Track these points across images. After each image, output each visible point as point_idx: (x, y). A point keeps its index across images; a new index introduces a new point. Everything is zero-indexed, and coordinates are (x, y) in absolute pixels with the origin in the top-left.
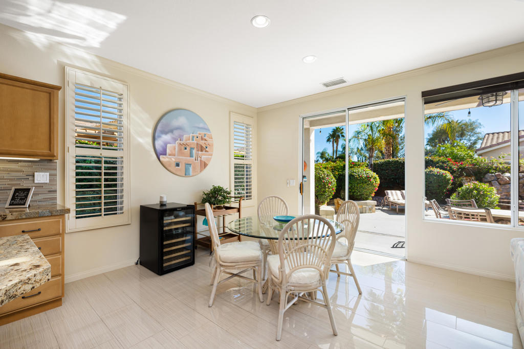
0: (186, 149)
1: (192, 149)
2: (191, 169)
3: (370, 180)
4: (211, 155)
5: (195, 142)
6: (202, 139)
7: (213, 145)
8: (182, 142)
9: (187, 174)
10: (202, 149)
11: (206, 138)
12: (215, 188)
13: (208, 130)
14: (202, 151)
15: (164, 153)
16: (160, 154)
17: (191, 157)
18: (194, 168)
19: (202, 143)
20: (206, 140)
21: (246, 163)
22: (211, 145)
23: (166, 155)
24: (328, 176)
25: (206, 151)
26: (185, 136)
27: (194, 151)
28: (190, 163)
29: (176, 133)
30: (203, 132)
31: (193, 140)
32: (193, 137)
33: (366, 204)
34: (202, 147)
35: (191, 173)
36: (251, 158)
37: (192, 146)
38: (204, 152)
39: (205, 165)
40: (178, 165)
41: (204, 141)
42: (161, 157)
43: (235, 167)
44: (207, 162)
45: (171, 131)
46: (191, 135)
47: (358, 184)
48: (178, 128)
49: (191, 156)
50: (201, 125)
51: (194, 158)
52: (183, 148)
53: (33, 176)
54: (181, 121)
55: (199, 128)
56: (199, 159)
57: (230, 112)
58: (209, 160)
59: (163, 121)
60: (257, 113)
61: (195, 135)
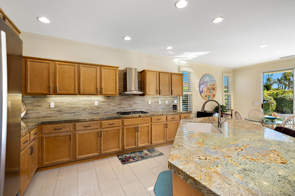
1: (210, 89)
2: (210, 97)
4: (216, 92)
5: (211, 87)
6: (213, 85)
8: (207, 87)
10: (213, 89)
11: (215, 84)
13: (215, 81)
14: (213, 90)
16: (201, 92)
17: (210, 93)
19: (213, 87)
21: (230, 94)
22: (216, 88)
23: (203, 93)
24: (270, 99)
25: (215, 90)
26: (208, 85)
27: (211, 90)
28: (210, 95)
29: (206, 84)
32: (211, 85)
34: (213, 88)
36: (231, 92)
38: (214, 91)
39: (215, 96)
40: (206, 96)
42: (201, 94)
43: (225, 96)
45: (204, 83)
48: (206, 82)
50: (213, 80)
52: (208, 89)
53: (174, 101)
54: (207, 79)
56: (213, 93)
57: (222, 72)
58: (216, 94)
59: (202, 80)
60: (233, 71)
61: (211, 84)
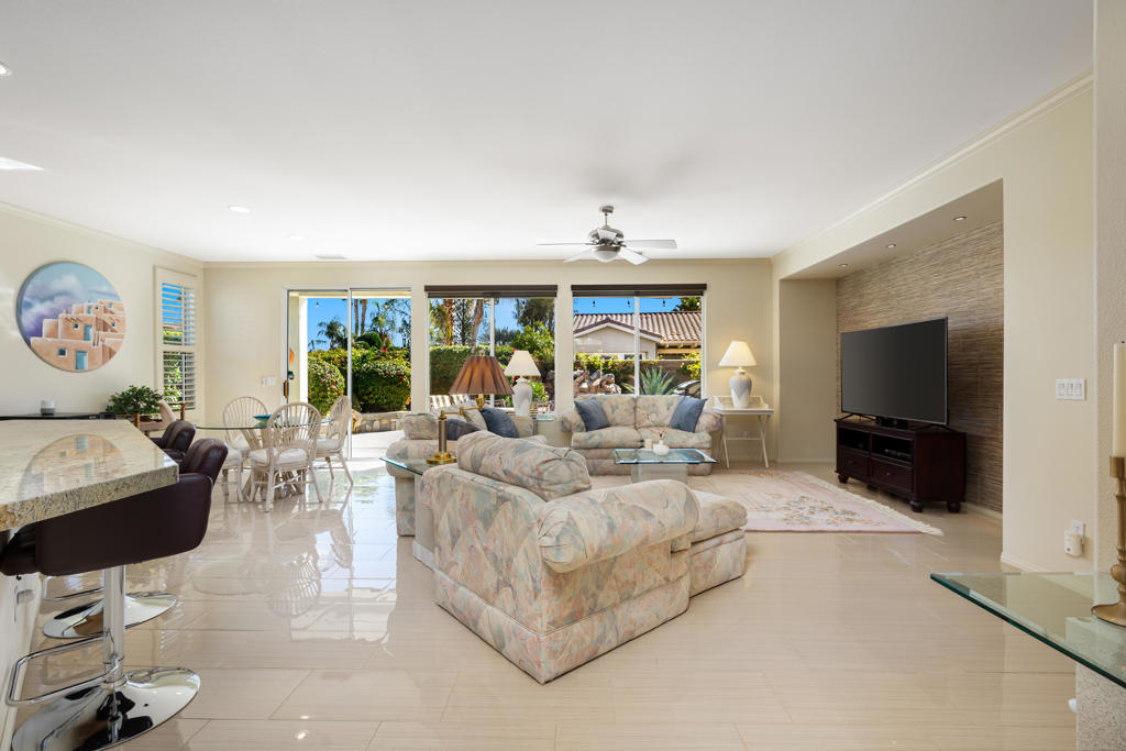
0: (76, 326)
1: (87, 327)
2: (86, 359)
3: (402, 380)
4: (122, 337)
5: (92, 315)
6: (106, 311)
7: (124, 321)
8: (69, 316)
9: (78, 367)
10: (105, 327)
11: (112, 309)
12: (134, 389)
13: (115, 296)
14: (105, 330)
15: (38, 332)
16: (29, 334)
17: (85, 340)
18: (92, 359)
19: (106, 317)
20: (112, 313)
21: (184, 350)
22: (122, 322)
23: (41, 336)
25: (113, 331)
26: (74, 306)
27: (92, 331)
28: (84, 349)
29: (60, 301)
30: (108, 300)
31: (89, 312)
32: (89, 308)
33: (396, 416)
34: (105, 323)
35: (86, 366)
36: (192, 341)
37: (88, 323)
38: (109, 332)
39: (111, 353)
40: (62, 352)
41: (108, 315)
42: (32, 339)
43: (165, 357)
44: (113, 348)
45: (51, 298)
46: (86, 304)
47: (383, 386)
48: (63, 293)
49: (86, 337)
50: (104, 289)
51: (92, 342)
52: (72, 325)
54: (68, 281)
55: (99, 293)
56: (100, 343)
57: (154, 269)
58: (118, 345)
59: (36, 281)
60: (205, 270)
61: (94, 304)
